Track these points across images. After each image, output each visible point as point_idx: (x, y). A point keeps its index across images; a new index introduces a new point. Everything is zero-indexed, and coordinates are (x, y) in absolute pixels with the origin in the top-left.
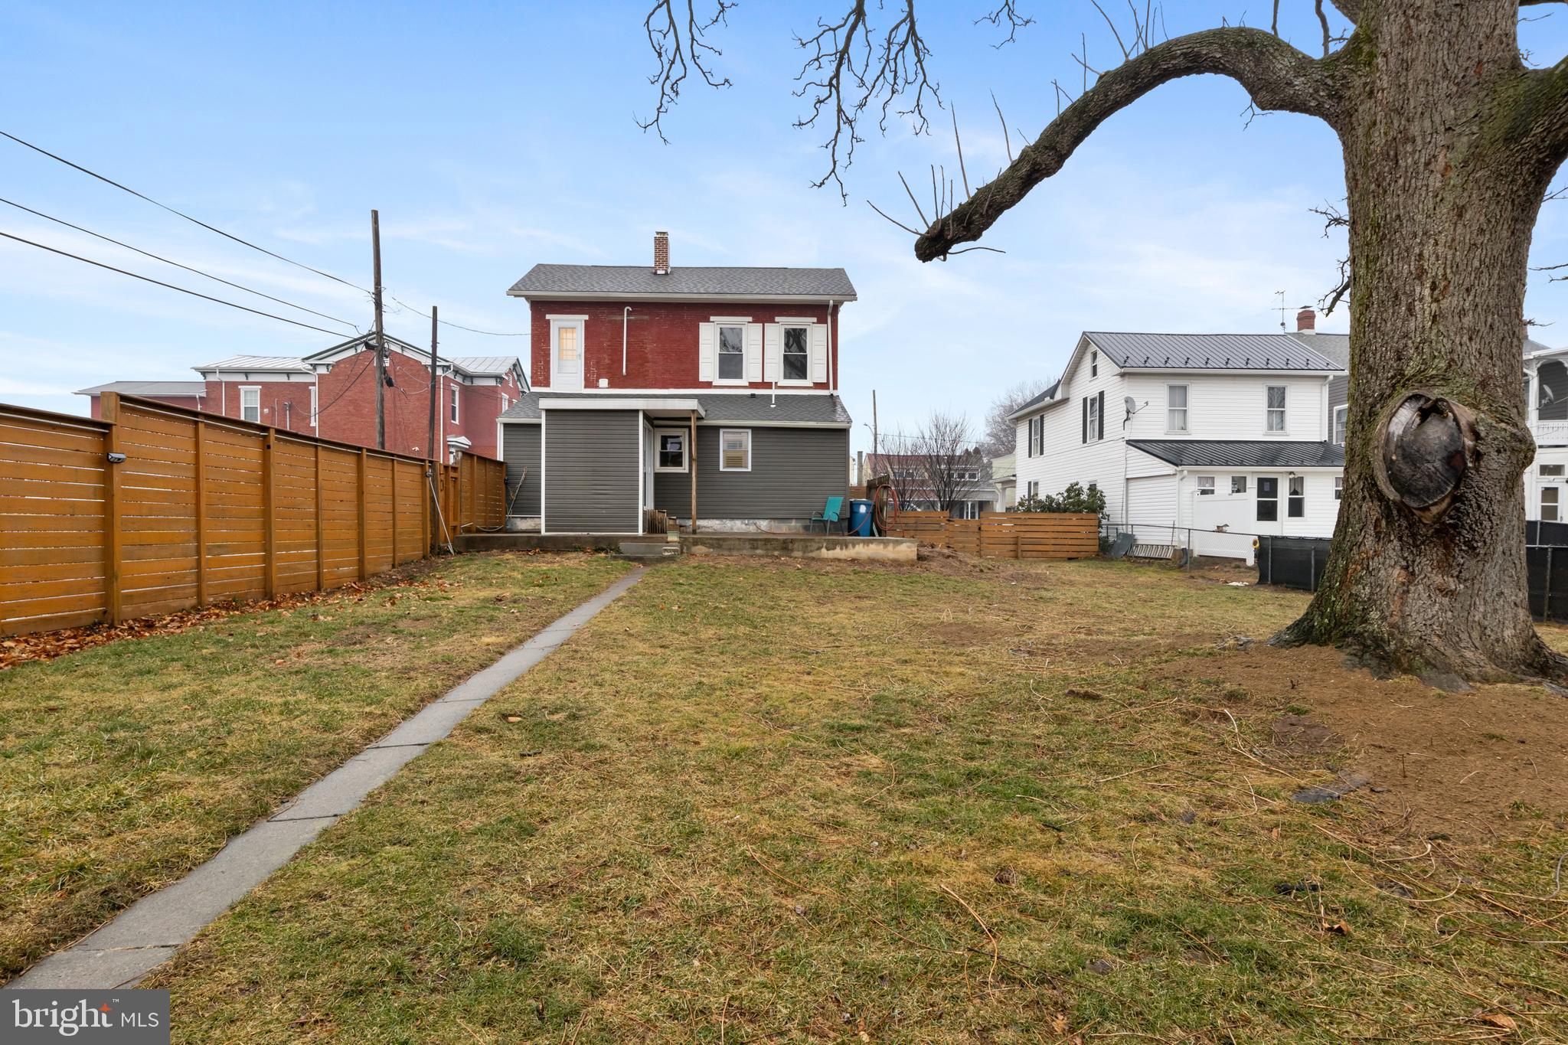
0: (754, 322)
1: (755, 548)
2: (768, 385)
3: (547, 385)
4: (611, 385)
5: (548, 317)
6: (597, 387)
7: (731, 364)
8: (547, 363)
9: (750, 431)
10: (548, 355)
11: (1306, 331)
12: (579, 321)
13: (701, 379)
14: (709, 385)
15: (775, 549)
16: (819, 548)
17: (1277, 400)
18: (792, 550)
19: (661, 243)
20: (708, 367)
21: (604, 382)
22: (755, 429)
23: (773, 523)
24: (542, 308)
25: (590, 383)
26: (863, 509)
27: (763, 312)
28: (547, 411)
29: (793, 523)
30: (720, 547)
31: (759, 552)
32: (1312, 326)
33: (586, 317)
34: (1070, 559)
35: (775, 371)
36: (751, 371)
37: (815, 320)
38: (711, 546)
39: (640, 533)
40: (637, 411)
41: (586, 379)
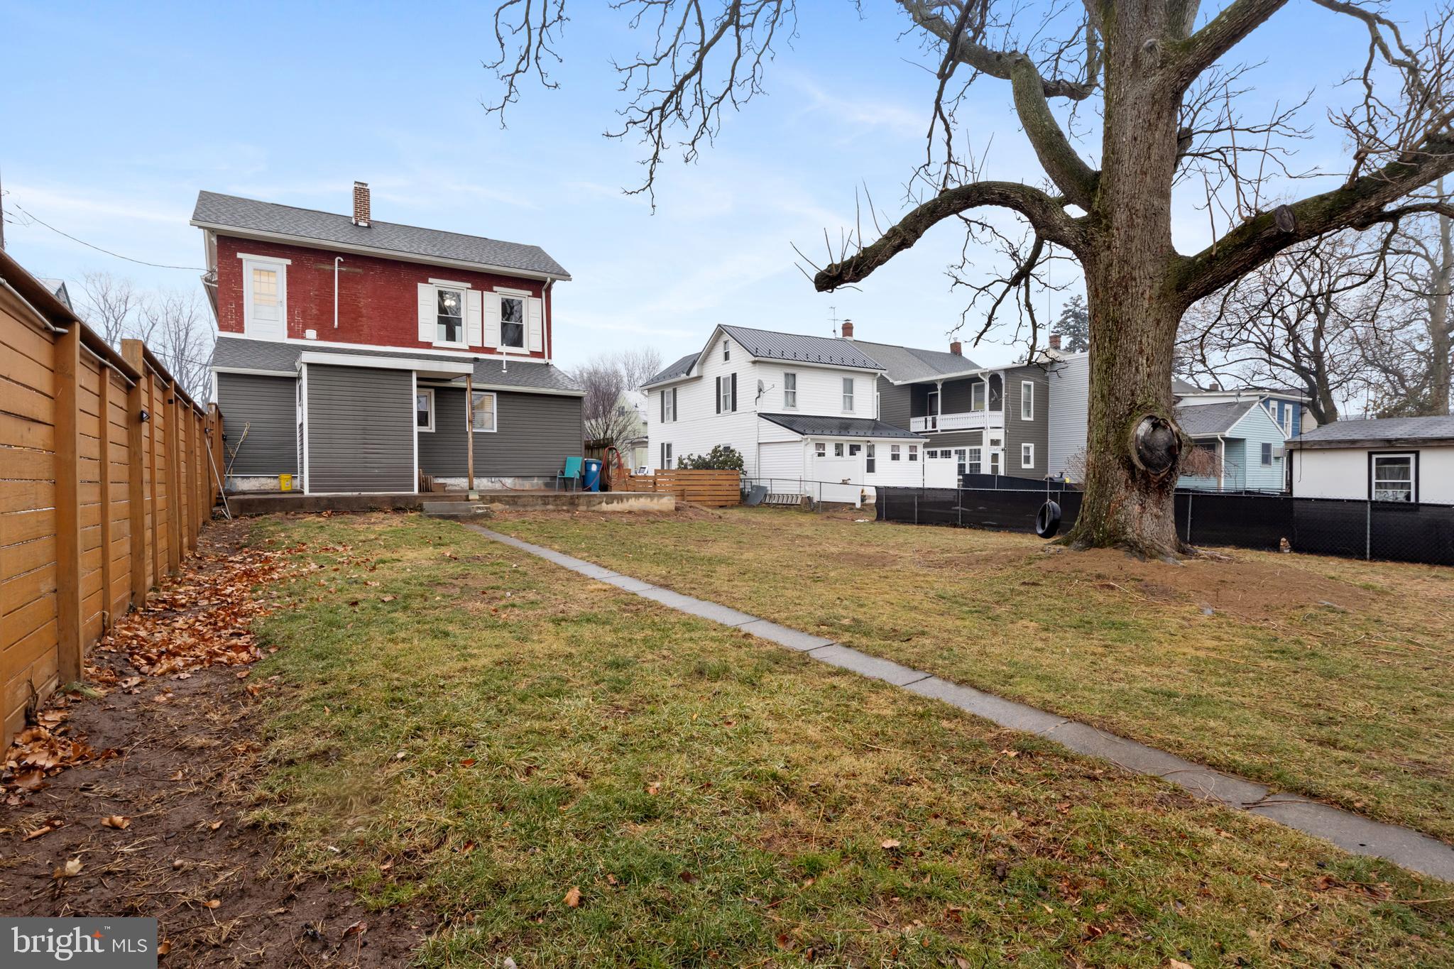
0: (473, 288)
1: (545, 504)
2: (491, 351)
3: (241, 330)
4: (321, 337)
5: (239, 255)
6: (303, 338)
9: (495, 395)
10: (241, 298)
11: (848, 338)
12: (280, 265)
13: (421, 339)
14: (428, 345)
15: (563, 505)
16: (600, 503)
17: (849, 387)
18: (578, 505)
19: (362, 194)
20: (429, 328)
21: (311, 333)
22: (500, 393)
23: (519, 482)
24: (231, 244)
25: (296, 333)
26: (594, 468)
27: (483, 280)
28: (309, 365)
29: (535, 481)
30: (515, 503)
31: (550, 507)
32: (851, 335)
33: (289, 262)
34: (721, 507)
35: (493, 338)
36: (471, 336)
37: (530, 293)
38: (508, 503)
39: (416, 491)
40: (411, 371)
41: (290, 328)
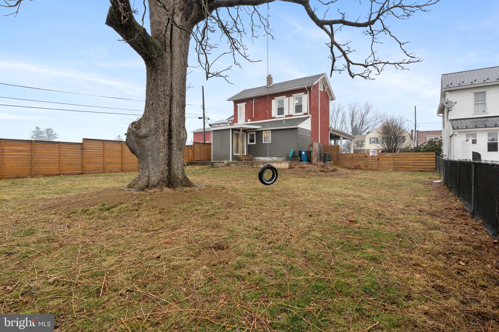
0: (286, 97)
2: (291, 116)
3: (237, 122)
4: (251, 121)
5: (237, 105)
6: (248, 122)
7: (281, 111)
8: (237, 117)
9: (270, 131)
10: (237, 115)
12: (244, 105)
13: (273, 116)
14: (274, 118)
16: (260, 165)
18: (254, 165)
19: (269, 78)
20: (274, 113)
21: (249, 120)
22: (272, 130)
23: (277, 158)
24: (236, 102)
25: (246, 121)
26: (303, 153)
27: (289, 93)
28: (213, 131)
29: (283, 158)
30: (237, 164)
31: (246, 166)
33: (245, 103)
35: (292, 111)
36: (286, 113)
37: (304, 93)
39: (231, 161)
40: (230, 129)
41: (245, 120)
